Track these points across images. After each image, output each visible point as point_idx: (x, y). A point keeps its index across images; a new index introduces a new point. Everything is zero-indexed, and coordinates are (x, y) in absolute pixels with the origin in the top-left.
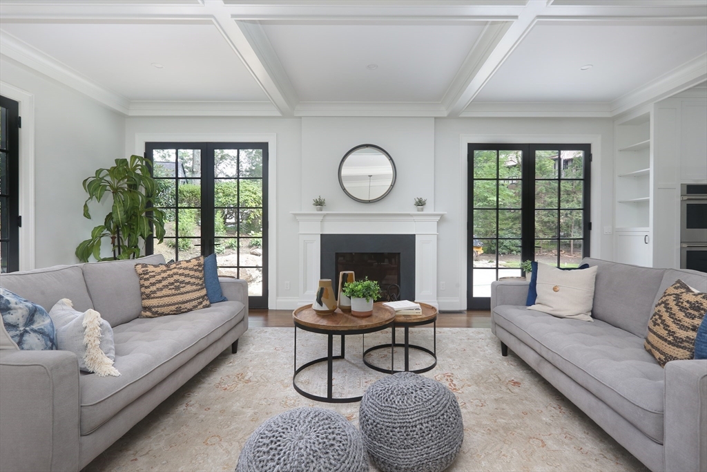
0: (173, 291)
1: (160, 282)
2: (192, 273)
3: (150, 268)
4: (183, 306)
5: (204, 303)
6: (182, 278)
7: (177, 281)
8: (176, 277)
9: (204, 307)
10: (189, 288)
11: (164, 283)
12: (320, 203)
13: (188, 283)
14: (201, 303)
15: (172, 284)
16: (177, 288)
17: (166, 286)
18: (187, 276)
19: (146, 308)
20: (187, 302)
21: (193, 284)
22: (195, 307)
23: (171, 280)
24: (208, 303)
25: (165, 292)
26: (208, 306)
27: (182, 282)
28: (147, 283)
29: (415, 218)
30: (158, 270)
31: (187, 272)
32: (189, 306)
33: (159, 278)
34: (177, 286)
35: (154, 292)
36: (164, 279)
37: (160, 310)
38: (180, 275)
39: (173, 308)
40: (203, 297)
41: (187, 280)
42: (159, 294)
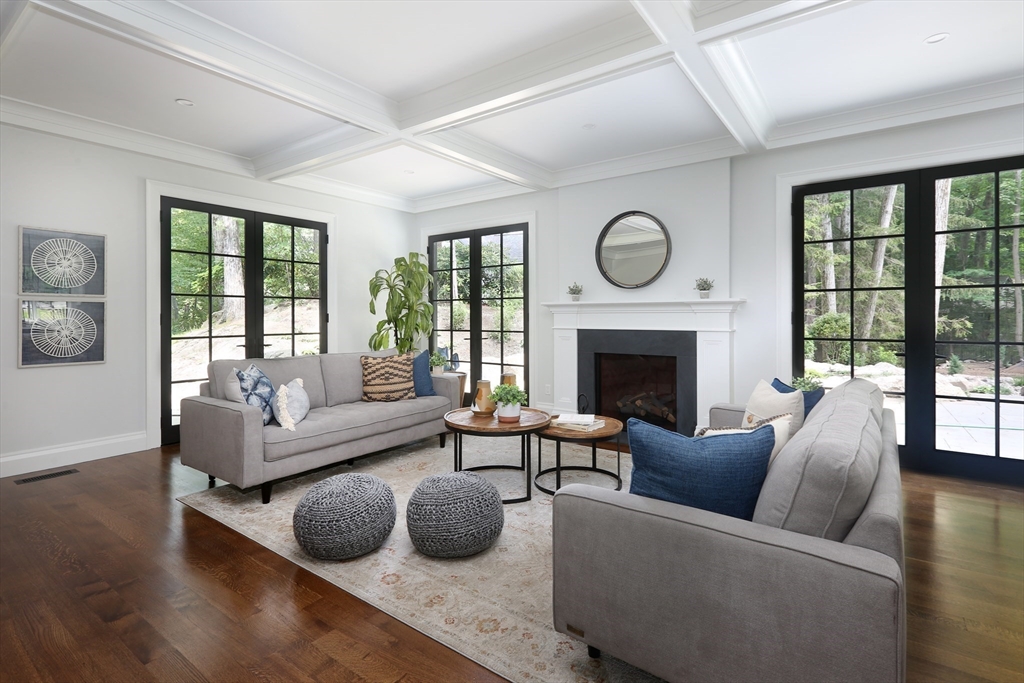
0: (384, 381)
1: (374, 372)
2: (400, 366)
3: (370, 360)
4: (391, 395)
5: (410, 395)
6: (391, 370)
7: (387, 373)
8: (387, 369)
9: (410, 398)
10: (396, 379)
11: (378, 373)
12: (575, 291)
13: (396, 375)
14: (406, 394)
15: (383, 375)
16: (387, 379)
17: (378, 376)
18: (395, 368)
19: (365, 394)
20: (393, 392)
21: (401, 376)
22: (402, 397)
23: (382, 371)
24: (414, 395)
25: (377, 381)
26: (414, 398)
27: (391, 374)
28: (366, 373)
29: (694, 308)
30: (375, 362)
31: (396, 365)
32: (396, 395)
33: (374, 368)
34: (387, 377)
35: (369, 381)
36: (378, 370)
37: (374, 396)
38: (391, 367)
39: (384, 395)
40: (409, 389)
41: (396, 372)
42: (373, 382)
